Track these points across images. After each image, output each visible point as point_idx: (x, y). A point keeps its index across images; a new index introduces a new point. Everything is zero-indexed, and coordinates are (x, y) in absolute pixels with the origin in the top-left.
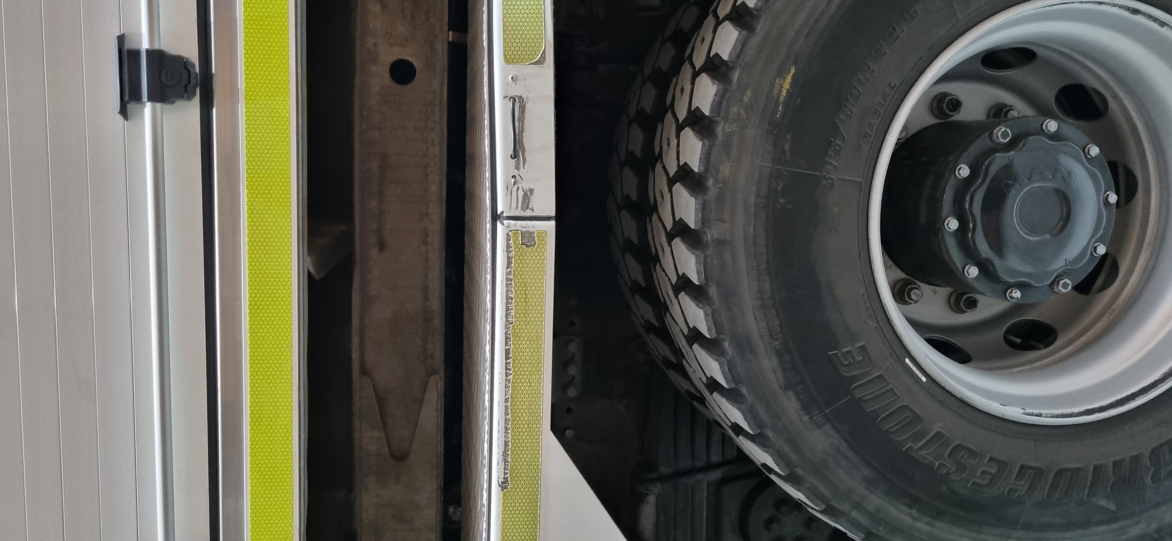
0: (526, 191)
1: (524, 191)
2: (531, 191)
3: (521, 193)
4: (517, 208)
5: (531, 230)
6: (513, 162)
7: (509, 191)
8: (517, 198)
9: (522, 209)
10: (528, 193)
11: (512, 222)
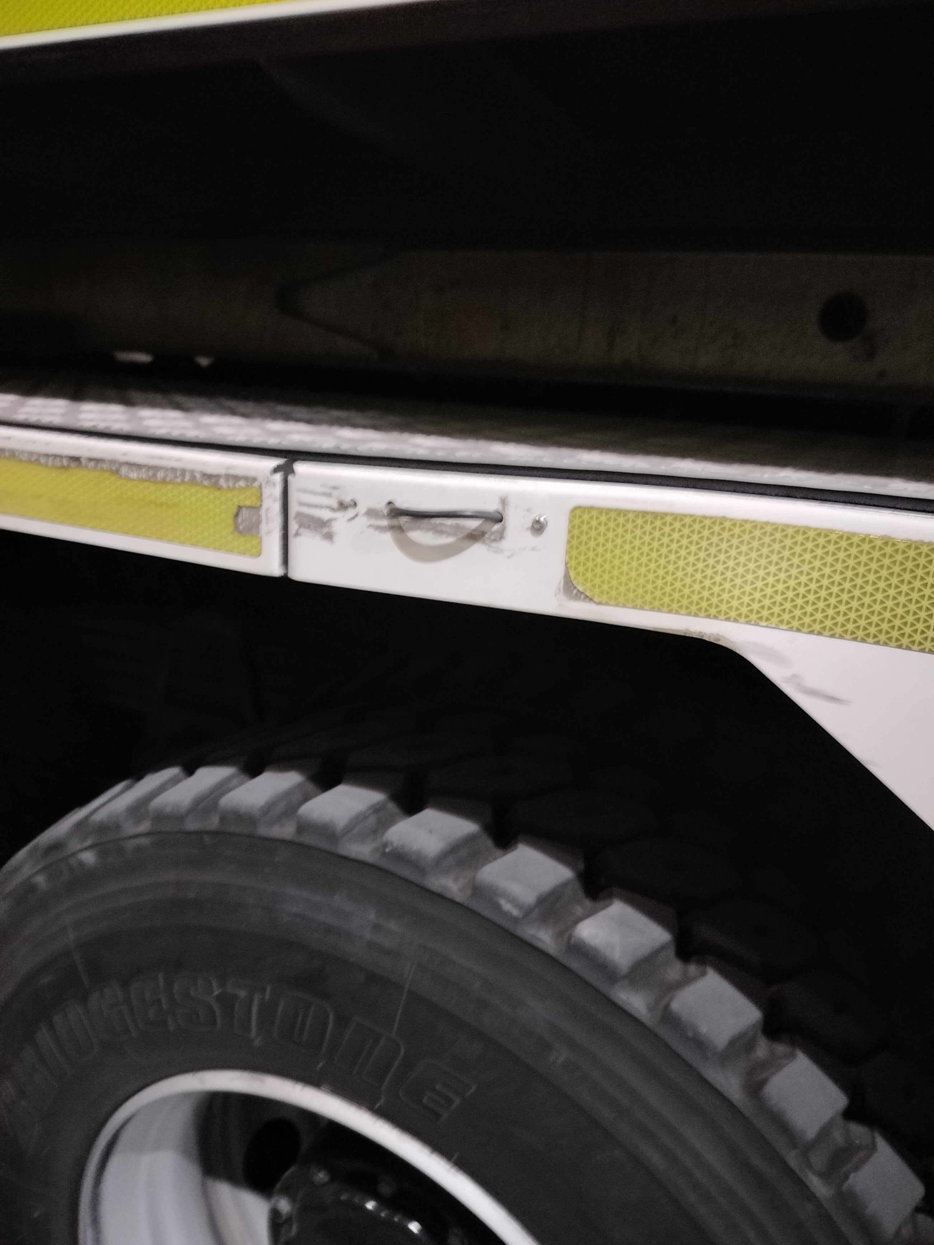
0: (329, 526)
1: (330, 521)
2: (329, 536)
3: (325, 515)
4: (302, 504)
5: (264, 527)
6: (381, 505)
7: (329, 491)
8: (316, 506)
9: (299, 514)
10: (325, 530)
11: (277, 491)
